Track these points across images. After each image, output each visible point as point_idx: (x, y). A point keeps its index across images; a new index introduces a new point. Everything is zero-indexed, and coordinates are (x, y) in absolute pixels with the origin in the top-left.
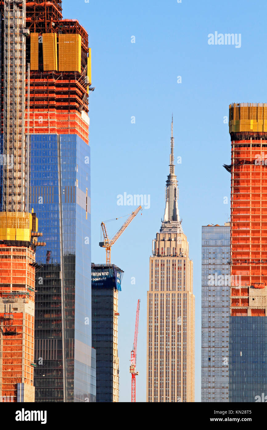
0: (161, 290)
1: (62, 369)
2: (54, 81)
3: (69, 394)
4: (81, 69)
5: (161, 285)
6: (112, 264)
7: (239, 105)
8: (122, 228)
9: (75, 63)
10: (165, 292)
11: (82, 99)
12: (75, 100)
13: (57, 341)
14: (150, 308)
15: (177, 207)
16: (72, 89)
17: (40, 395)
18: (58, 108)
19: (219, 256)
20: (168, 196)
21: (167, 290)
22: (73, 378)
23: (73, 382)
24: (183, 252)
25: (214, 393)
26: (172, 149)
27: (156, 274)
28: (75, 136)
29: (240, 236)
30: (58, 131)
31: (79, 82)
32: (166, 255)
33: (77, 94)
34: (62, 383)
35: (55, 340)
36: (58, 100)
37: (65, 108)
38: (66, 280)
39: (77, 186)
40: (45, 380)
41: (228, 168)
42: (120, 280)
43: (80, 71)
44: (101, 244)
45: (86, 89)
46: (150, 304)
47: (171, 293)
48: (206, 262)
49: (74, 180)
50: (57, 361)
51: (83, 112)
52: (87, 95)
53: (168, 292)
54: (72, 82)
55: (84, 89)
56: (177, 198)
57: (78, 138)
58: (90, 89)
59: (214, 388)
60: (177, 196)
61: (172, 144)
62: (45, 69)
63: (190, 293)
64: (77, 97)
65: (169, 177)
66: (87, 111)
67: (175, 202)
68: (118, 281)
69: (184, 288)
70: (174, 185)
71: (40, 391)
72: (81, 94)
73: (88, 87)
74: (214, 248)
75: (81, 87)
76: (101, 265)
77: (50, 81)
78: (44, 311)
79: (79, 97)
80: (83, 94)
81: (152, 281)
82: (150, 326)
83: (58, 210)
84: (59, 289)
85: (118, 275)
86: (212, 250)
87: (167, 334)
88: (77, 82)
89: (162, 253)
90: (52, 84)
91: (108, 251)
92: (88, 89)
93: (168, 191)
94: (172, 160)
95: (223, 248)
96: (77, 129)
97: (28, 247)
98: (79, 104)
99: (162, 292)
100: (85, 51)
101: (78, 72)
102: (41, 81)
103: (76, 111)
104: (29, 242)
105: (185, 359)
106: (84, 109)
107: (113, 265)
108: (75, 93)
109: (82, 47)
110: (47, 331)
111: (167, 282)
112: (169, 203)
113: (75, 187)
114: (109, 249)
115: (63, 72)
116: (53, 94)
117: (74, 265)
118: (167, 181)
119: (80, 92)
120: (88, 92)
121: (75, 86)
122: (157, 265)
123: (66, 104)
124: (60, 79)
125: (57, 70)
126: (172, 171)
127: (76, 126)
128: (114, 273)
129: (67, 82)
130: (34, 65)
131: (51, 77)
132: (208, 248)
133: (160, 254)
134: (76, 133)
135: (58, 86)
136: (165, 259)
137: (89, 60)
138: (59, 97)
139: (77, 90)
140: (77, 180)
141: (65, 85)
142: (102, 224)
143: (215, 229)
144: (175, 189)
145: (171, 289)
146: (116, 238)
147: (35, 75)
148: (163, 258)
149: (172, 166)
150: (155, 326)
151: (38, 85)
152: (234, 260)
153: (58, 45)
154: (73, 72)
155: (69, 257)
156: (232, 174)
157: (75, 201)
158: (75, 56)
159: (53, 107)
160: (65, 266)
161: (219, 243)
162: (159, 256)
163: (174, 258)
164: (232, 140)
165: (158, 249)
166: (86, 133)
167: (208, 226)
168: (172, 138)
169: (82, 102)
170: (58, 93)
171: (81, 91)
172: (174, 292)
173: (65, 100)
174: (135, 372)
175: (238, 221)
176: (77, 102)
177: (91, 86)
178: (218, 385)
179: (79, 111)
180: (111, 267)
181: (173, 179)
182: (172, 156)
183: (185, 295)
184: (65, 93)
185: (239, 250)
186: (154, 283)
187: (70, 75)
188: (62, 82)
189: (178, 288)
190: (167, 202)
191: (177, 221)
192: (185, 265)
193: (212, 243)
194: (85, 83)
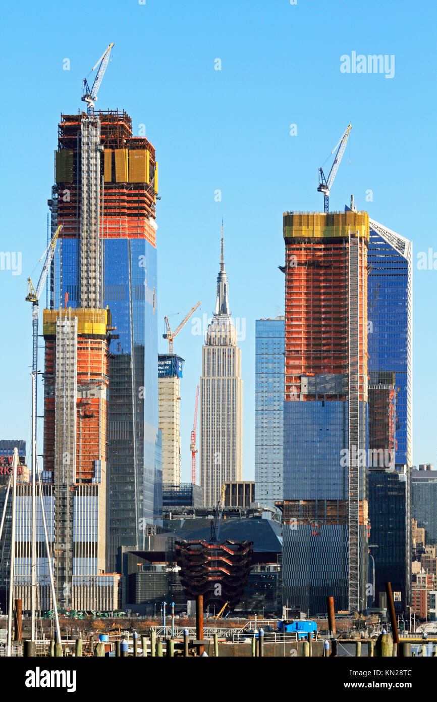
0: (213, 376)
1: (133, 448)
2: (125, 191)
3: (139, 470)
4: (150, 181)
5: (213, 371)
6: (175, 353)
7: (291, 213)
8: (183, 321)
9: (144, 175)
10: (216, 378)
11: (150, 207)
12: (144, 208)
13: (128, 423)
14: (203, 392)
15: (227, 301)
16: (141, 198)
17: (113, 471)
18: (129, 215)
19: (271, 346)
20: (219, 292)
21: (218, 376)
22: (143, 456)
23: (143, 459)
24: (232, 342)
25: (266, 468)
26: (222, 249)
27: (208, 361)
28: (144, 240)
29: (293, 330)
30: (129, 235)
31: (148, 192)
32: (217, 344)
33: (146, 203)
34: (134, 460)
35: (127, 422)
36: (129, 208)
37: (135, 215)
38: (136, 369)
39: (146, 285)
40: (118, 457)
41: (282, 269)
42: (181, 368)
43: (148, 182)
44: (165, 336)
45: (153, 198)
46: (203, 388)
47: (221, 378)
48: (259, 352)
49: (143, 280)
50: (129, 441)
51: (151, 219)
52: (154, 203)
53: (219, 378)
54: (141, 192)
55: (152, 199)
56: (227, 293)
57: (147, 241)
58: (157, 198)
59: (266, 463)
60: (227, 291)
61: (222, 245)
62: (117, 181)
63: (239, 379)
64: (146, 205)
65: (220, 274)
66: (154, 218)
67: (225, 297)
68: (180, 369)
69: (234, 374)
70: (225, 281)
71: (114, 467)
72: (149, 203)
73: (155, 197)
74: (266, 339)
75: (149, 196)
76: (165, 355)
77: (121, 191)
78: (117, 396)
79: (148, 205)
80: (151, 202)
81: (205, 368)
82: (202, 408)
83: (129, 307)
84: (130, 377)
85: (180, 364)
86: (264, 341)
87: (218, 415)
88: (145, 192)
89: (214, 342)
90: (123, 194)
91: (171, 342)
92: (155, 198)
93: (219, 287)
94: (222, 259)
95: (275, 339)
96: (146, 234)
97: (104, 340)
98: (147, 211)
99: (214, 378)
100: (153, 164)
101: (146, 183)
102: (114, 191)
103: (145, 218)
104: (104, 335)
105: (234, 436)
106: (151, 216)
107: (175, 355)
108: (144, 202)
109: (150, 161)
110: (119, 414)
111: (218, 368)
112: (219, 298)
113: (144, 286)
114: (171, 340)
115: (133, 183)
116: (124, 203)
117: (144, 355)
118: (218, 278)
119: (148, 201)
120: (156, 201)
121: (144, 195)
122: (209, 353)
123: (136, 212)
124: (131, 189)
125: (128, 181)
126: (222, 269)
127: (145, 231)
128: (176, 362)
129: (137, 192)
130: (108, 178)
131: (122, 187)
132: (261, 339)
133: (212, 343)
134: (145, 238)
135: (128, 195)
136: (216, 348)
137: (156, 173)
138: (130, 205)
139: (145, 199)
140: (146, 280)
141: (135, 195)
142: (165, 318)
143: (269, 323)
144: (225, 285)
145: (221, 375)
146: (177, 330)
147: (108, 186)
148: (214, 347)
149: (222, 264)
150: (207, 408)
151: (110, 195)
152: (288, 351)
153: (129, 159)
154: (142, 183)
155: (139, 348)
156: (286, 274)
157: (143, 299)
158: (144, 169)
159: (124, 214)
160: (135, 356)
161: (271, 335)
162: (210, 345)
163: (225, 347)
164: (286, 244)
165: (210, 339)
166: (154, 238)
167: (261, 320)
168: (222, 239)
169: (150, 210)
170: (129, 202)
171: (150, 201)
172: (224, 378)
173: (135, 208)
174: (195, 450)
175: (291, 317)
176: (146, 210)
177: (158, 196)
178: (270, 461)
179: (148, 218)
180: (173, 357)
181: (224, 276)
182: (222, 255)
183: (234, 381)
184: (135, 202)
185: (293, 342)
186: (206, 369)
187: (139, 186)
188: (133, 192)
189: (228, 374)
190: (218, 297)
191: (226, 313)
192: (234, 353)
193: (265, 335)
194: (153, 193)
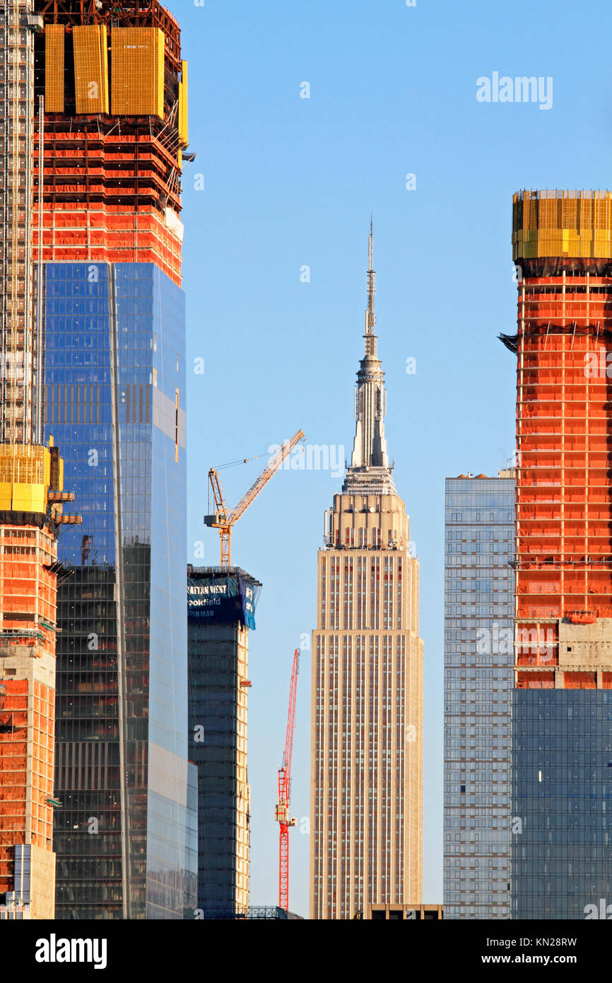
0: (346, 627)
1: (120, 813)
2: (102, 137)
3: (135, 871)
4: (165, 110)
5: (346, 615)
6: (235, 565)
7: (535, 194)
8: (257, 482)
9: (150, 96)
10: (354, 633)
11: (165, 180)
12: (150, 184)
13: (106, 746)
14: (318, 670)
15: (382, 434)
16: (144, 157)
17: (66, 873)
18: (111, 201)
19: (486, 547)
20: (361, 408)
21: (359, 628)
22: (145, 834)
23: (146, 841)
24: (397, 540)
25: (472, 868)
26: (370, 298)
27: (332, 590)
28: (150, 268)
29: (538, 502)
30: (111, 255)
31: (160, 139)
32: (356, 545)
33: (155, 169)
34: (120, 843)
35: (103, 745)
36: (111, 183)
37: (127, 201)
38: (129, 605)
39: (155, 384)
40: (78, 837)
41: (510, 342)
42: (252, 603)
43: (161, 114)
44: (210, 521)
45: (175, 157)
46: (319, 661)
47: (368, 634)
48: (455, 561)
49: (148, 371)
50: (108, 793)
51: (169, 211)
52: (178, 171)
53: (362, 632)
54: (142, 139)
55: (171, 158)
56: (382, 413)
57: (158, 272)
58: (185, 158)
59: (472, 855)
60: (382, 407)
61: (371, 287)
62: (79, 111)
63: (413, 635)
64: (154, 176)
65: (365, 363)
66: (177, 209)
67: (377, 422)
68: (248, 606)
69: (399, 623)
70: (376, 383)
71: (68, 863)
72: (164, 169)
73: (180, 153)
74: (474, 529)
75: (165, 151)
76: (210, 569)
77: (91, 137)
78: (77, 675)
79: (160, 175)
80: (169, 168)
81: (324, 606)
82: (318, 712)
83: (110, 440)
84: (112, 624)
85: (248, 593)
86: (469, 533)
87: (357, 730)
88: (154, 140)
89: (348, 540)
90: (96, 146)
91: (226, 536)
92: (180, 157)
93: (361, 397)
94: (371, 324)
95: (495, 529)
96: (155, 251)
97: (41, 528)
98: (159, 191)
99: (348, 633)
100: (173, 68)
101: (156, 117)
102: (70, 137)
103: (153, 209)
104: (42, 515)
105: (400, 788)
106: (170, 203)
107: (237, 568)
108: (149, 166)
109: (166, 58)
110: (83, 722)
111: (359, 608)
112: (363, 425)
113: (150, 387)
114: (226, 531)
115: (122, 117)
116: (97, 169)
117: (148, 569)
118: (359, 374)
119: (161, 164)
120: (181, 164)
121: (150, 149)
122: (335, 570)
123: (130, 192)
124: (115, 133)
125: (107, 112)
126: (370, 349)
127: (152, 243)
128: (239, 587)
129: (131, 139)
130: (54, 101)
131: (93, 129)
132: (460, 528)
133: (343, 543)
134: (152, 261)
135: (110, 149)
136: (355, 555)
137: (184, 89)
138: (113, 174)
139: (154, 158)
140: (155, 371)
141: (127, 149)
142: (211, 473)
143: (478, 486)
144: (378, 392)
145: (368, 625)
146: (243, 505)
147: (56, 123)
148: (349, 554)
149: (370, 337)
150: (331, 712)
151: (63, 147)
152: (524, 557)
153: (109, 53)
154: (145, 117)
155: (134, 551)
156: (519, 355)
157: (149, 419)
158: (151, 79)
159: (98, 199)
160: (127, 571)
161: (485, 517)
162: (339, 547)
163: (376, 554)
165: (339, 532)
166: (176, 261)
167: (460, 478)
168: (371, 272)
169: (166, 187)
170: (110, 166)
171: (165, 163)
172: (375, 633)
174: (288, 819)
175: (533, 467)
176: (154, 186)
177: (188, 151)
178: (484, 849)
179: (159, 209)
180: (231, 574)
181: (374, 368)
182: (371, 315)
183: (401, 640)
184: (127, 166)
185: (536, 535)
186: (328, 611)
187: (137, 124)
188: (121, 140)
189: (386, 624)
190: (359, 423)
191: (381, 465)
192: (400, 569)
193: (469, 517)
194: (175, 143)
